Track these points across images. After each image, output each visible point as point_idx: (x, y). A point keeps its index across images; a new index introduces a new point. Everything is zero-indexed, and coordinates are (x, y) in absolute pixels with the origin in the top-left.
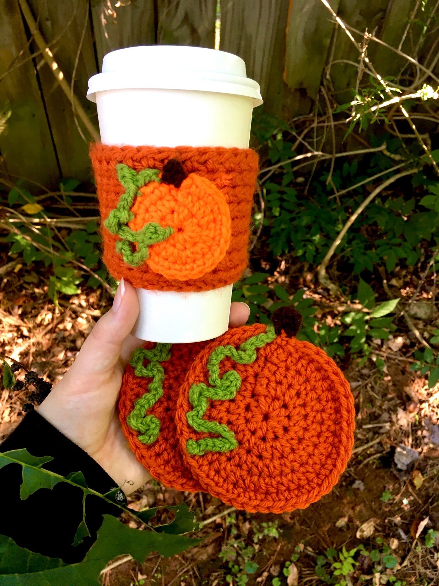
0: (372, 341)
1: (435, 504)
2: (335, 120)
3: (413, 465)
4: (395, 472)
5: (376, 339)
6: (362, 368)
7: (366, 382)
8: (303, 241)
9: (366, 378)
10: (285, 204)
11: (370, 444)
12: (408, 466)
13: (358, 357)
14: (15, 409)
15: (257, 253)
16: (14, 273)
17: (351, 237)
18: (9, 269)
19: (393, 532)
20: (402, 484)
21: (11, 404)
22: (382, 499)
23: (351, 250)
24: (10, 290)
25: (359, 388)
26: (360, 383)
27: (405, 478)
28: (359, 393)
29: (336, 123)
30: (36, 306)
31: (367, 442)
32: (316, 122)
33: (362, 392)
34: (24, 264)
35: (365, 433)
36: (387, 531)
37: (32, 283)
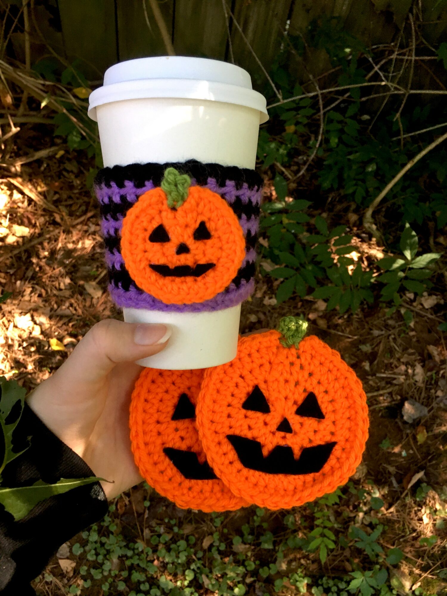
0: (405, 294)
1: (434, 462)
2: (416, 55)
3: (420, 421)
4: (400, 423)
5: (410, 293)
6: (388, 319)
7: (390, 333)
8: (355, 179)
9: (391, 329)
10: (344, 137)
11: (381, 392)
12: (414, 420)
13: (387, 307)
14: (36, 290)
15: (304, 185)
16: (55, 158)
17: (407, 183)
18: (51, 154)
19: (386, 478)
20: (404, 436)
21: (33, 284)
22: (381, 446)
23: (404, 199)
24: (49, 174)
25: (381, 337)
26: (383, 332)
27: (408, 431)
28: (380, 342)
29: (417, 58)
30: (73, 196)
31: (378, 390)
32: (396, 53)
33: (383, 341)
34: (67, 152)
35: (377, 381)
36: (379, 477)
37: (72, 172)
